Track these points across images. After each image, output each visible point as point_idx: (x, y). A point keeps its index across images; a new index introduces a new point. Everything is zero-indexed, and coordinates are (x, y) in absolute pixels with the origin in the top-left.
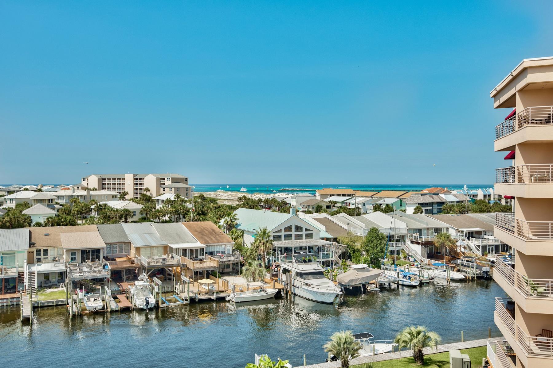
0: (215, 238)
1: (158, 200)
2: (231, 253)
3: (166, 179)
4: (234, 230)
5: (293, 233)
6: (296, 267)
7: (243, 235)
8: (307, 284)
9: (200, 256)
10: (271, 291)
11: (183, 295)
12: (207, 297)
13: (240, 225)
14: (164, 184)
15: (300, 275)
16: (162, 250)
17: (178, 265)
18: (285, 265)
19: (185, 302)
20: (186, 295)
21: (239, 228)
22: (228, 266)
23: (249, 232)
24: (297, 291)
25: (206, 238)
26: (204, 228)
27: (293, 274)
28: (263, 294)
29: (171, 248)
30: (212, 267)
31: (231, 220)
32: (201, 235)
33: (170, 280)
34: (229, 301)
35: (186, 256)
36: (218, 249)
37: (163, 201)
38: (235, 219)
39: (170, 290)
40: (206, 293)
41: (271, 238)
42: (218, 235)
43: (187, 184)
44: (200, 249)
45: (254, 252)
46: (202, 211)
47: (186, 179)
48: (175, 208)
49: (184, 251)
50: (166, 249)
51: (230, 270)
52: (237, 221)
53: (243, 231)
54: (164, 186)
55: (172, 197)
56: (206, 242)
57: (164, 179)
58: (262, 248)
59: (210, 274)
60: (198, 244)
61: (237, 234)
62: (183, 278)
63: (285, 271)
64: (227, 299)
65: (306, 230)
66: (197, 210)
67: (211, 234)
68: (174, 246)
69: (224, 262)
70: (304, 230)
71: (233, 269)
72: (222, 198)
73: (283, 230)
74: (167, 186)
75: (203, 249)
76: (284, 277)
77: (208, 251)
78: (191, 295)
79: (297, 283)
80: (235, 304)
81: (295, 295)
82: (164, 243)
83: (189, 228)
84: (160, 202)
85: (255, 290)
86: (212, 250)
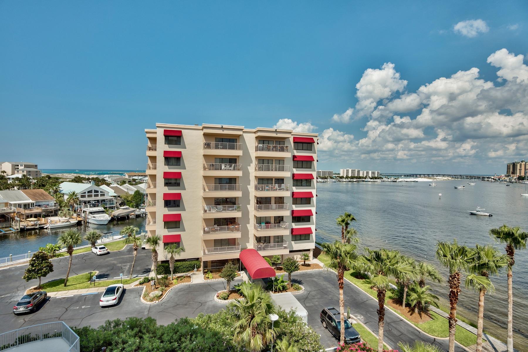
0: (43, 197)
1: (9, 178)
2: (54, 204)
3: (20, 165)
4: (58, 193)
5: (93, 194)
6: (89, 209)
7: (63, 196)
8: (94, 217)
9: (31, 207)
10: (74, 221)
11: (16, 228)
12: (32, 227)
13: (62, 191)
14: (18, 168)
15: (91, 213)
16: (4, 204)
17: (14, 212)
18: (85, 209)
19: (18, 231)
20: (18, 227)
21: (62, 192)
22: (52, 212)
23: (67, 194)
24: (90, 221)
25: (37, 198)
26: (37, 193)
27: (88, 213)
28: (68, 223)
29: (10, 204)
30: (38, 212)
31: (56, 188)
32: (33, 196)
33: (9, 221)
34: (46, 228)
35: (21, 208)
36: (44, 203)
37: (13, 178)
38: (59, 188)
39: (8, 226)
40: (32, 226)
41: (79, 196)
42: (45, 196)
43: (37, 169)
44: (31, 204)
45: (67, 204)
46: (42, 184)
47: (36, 166)
48: (21, 182)
49: (20, 205)
50: (6, 204)
51: (53, 214)
52: (60, 189)
53: (64, 194)
54: (18, 170)
55: (20, 176)
56: (36, 200)
57: (18, 165)
58: (72, 201)
59: (36, 216)
60: (30, 201)
61: (59, 196)
62: (16, 218)
63: (84, 212)
64: (45, 227)
65: (101, 192)
66: (39, 184)
67: (41, 195)
68: (12, 203)
69: (48, 209)
70: (99, 192)
71: (55, 213)
72: (67, 177)
73: (87, 193)
74: (21, 170)
75: (33, 204)
76: (83, 215)
77: (38, 204)
78: (21, 227)
79: (89, 217)
80: (50, 229)
81: (89, 223)
82: (6, 201)
83: (25, 193)
84: (11, 179)
85: (63, 222)
86: (41, 204)
